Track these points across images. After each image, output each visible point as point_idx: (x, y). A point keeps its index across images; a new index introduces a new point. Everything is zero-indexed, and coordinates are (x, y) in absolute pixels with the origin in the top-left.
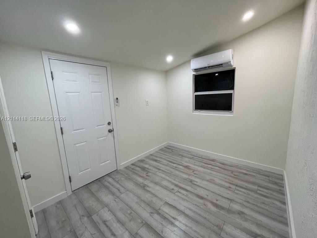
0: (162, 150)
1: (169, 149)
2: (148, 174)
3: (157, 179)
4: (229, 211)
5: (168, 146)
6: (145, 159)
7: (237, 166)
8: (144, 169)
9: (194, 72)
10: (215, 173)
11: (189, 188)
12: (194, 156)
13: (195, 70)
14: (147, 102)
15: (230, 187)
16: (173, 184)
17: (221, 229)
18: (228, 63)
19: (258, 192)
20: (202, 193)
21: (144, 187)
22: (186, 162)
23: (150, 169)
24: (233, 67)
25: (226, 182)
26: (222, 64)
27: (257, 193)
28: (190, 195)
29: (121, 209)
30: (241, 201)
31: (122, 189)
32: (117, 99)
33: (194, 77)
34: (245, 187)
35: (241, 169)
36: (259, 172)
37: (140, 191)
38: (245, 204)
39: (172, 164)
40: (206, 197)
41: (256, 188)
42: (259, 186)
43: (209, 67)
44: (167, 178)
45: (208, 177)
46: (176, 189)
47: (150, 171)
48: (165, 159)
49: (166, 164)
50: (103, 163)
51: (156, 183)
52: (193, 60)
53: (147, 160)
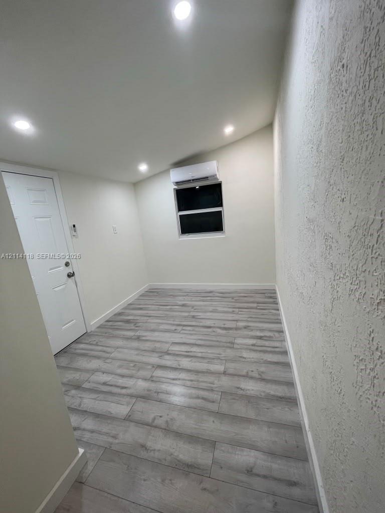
0: (142, 295)
1: (152, 293)
2: (137, 325)
3: (153, 326)
4: (237, 329)
5: (150, 289)
6: (123, 311)
7: (236, 292)
8: (128, 322)
9: (175, 185)
10: (216, 303)
11: (194, 323)
12: (188, 293)
13: (177, 183)
14: (114, 229)
15: (233, 311)
16: (174, 325)
17: (233, 343)
18: (214, 177)
19: (258, 307)
20: (208, 323)
21: (138, 338)
22: (181, 301)
23: (137, 320)
24: (219, 181)
25: (229, 308)
26: (208, 177)
27: (256, 308)
28: (197, 329)
29: (120, 367)
30: (245, 319)
31: (109, 350)
32: (74, 226)
33: (175, 192)
34: (246, 307)
35: (240, 293)
36: (257, 292)
37: (135, 344)
38: (249, 319)
39: (165, 307)
40: (212, 325)
41: (255, 305)
42: (258, 303)
43: (193, 180)
44: (164, 321)
45: (211, 309)
46: (179, 328)
47: (138, 321)
48: (153, 305)
49: (157, 309)
50: (65, 325)
51: (153, 331)
52: (173, 170)
53: (127, 311)
